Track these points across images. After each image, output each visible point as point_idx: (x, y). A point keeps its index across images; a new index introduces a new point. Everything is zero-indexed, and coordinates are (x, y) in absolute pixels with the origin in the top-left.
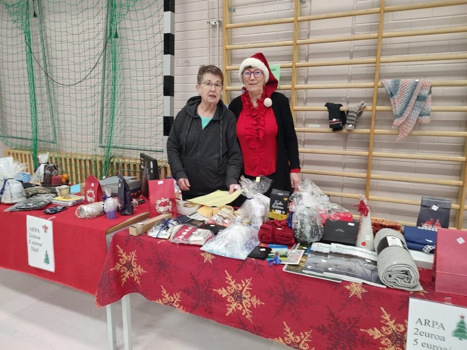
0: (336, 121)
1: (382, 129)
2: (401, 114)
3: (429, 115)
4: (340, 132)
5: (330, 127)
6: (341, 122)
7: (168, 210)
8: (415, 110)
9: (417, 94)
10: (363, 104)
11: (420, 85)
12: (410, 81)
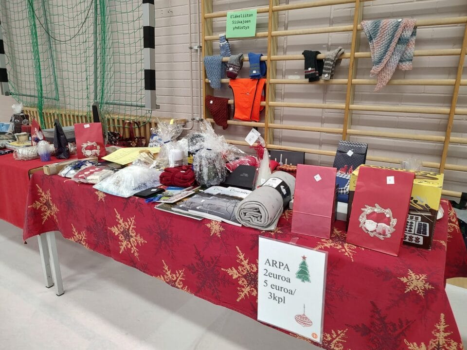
0: (311, 71)
1: (363, 79)
2: (380, 61)
3: (411, 60)
4: (317, 82)
5: (306, 78)
6: (317, 72)
7: (96, 154)
8: (395, 56)
9: (399, 36)
10: (340, 50)
11: (402, 25)
12: (393, 21)
